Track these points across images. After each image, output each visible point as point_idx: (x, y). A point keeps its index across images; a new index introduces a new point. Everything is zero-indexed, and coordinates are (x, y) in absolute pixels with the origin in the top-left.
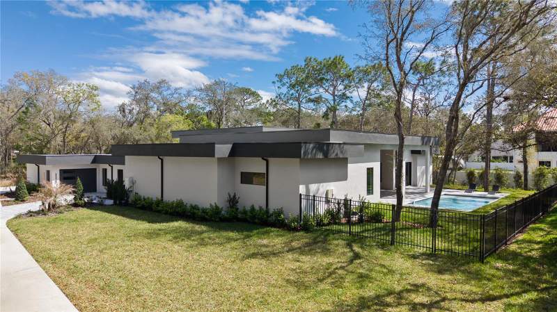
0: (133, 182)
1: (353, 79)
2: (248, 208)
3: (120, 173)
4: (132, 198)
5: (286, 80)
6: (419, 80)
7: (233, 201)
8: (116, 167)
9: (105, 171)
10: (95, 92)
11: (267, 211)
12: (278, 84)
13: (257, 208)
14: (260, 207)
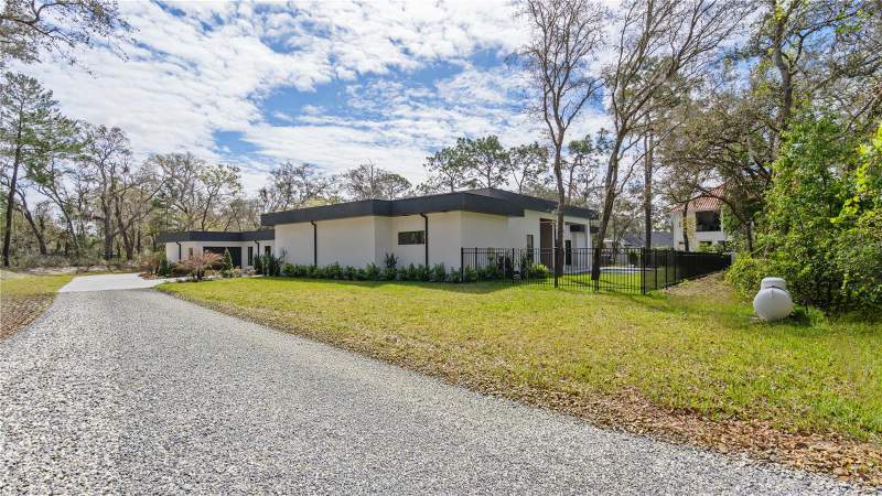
0: (284, 253)
1: (509, 160)
2: (407, 267)
3: (268, 249)
4: (283, 268)
5: (437, 163)
6: (576, 160)
7: (391, 262)
8: (263, 244)
9: (251, 249)
10: (237, 174)
11: (427, 269)
12: (430, 167)
13: (417, 267)
14: (421, 267)
